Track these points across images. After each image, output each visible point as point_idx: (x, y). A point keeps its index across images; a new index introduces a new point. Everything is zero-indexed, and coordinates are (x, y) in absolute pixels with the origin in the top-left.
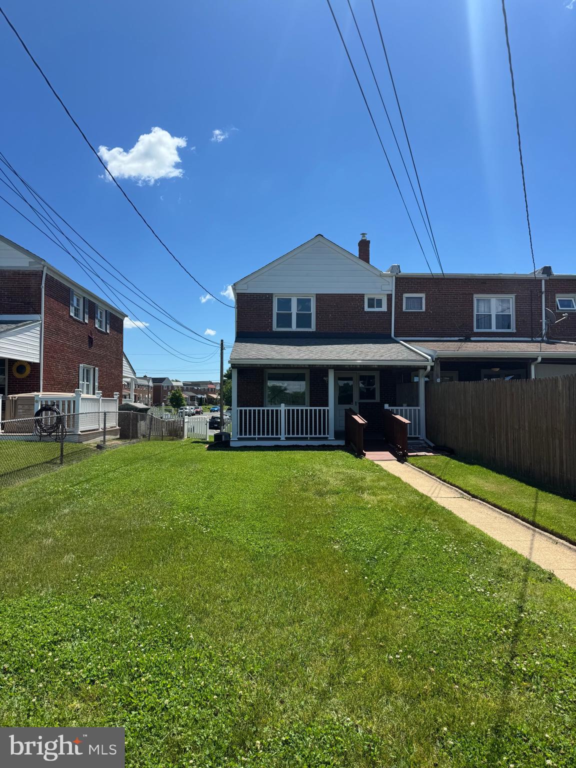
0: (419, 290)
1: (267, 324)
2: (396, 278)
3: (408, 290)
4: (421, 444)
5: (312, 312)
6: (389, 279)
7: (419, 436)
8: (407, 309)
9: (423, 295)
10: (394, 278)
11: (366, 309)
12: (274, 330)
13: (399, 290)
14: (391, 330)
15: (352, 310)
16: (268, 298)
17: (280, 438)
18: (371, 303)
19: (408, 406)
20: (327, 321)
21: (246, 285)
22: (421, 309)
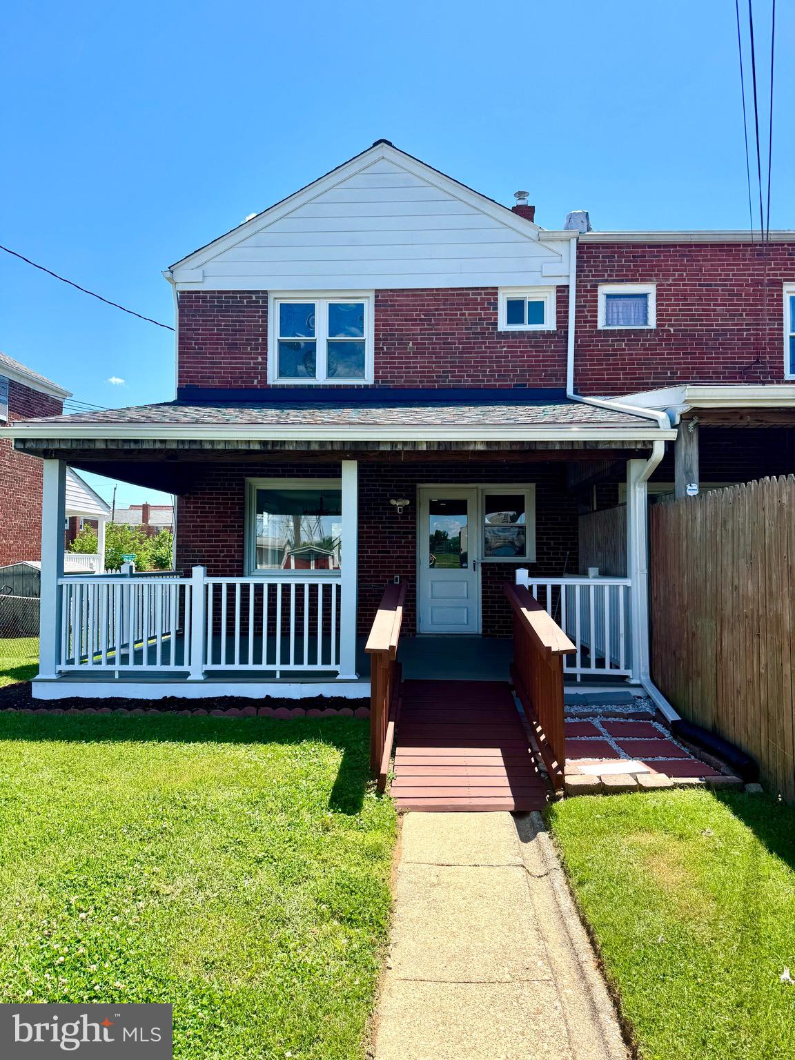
0: (640, 275)
1: (254, 368)
2: (580, 246)
3: (611, 276)
4: (634, 700)
5: (366, 336)
6: (559, 247)
7: (629, 673)
8: (608, 325)
9: (650, 289)
10: (574, 243)
11: (503, 325)
12: (270, 382)
13: (585, 276)
14: (565, 380)
15: (466, 329)
16: (254, 302)
17: (187, 674)
18: (516, 310)
19: (604, 573)
20: (402, 358)
21: (200, 271)
22: (646, 323)
